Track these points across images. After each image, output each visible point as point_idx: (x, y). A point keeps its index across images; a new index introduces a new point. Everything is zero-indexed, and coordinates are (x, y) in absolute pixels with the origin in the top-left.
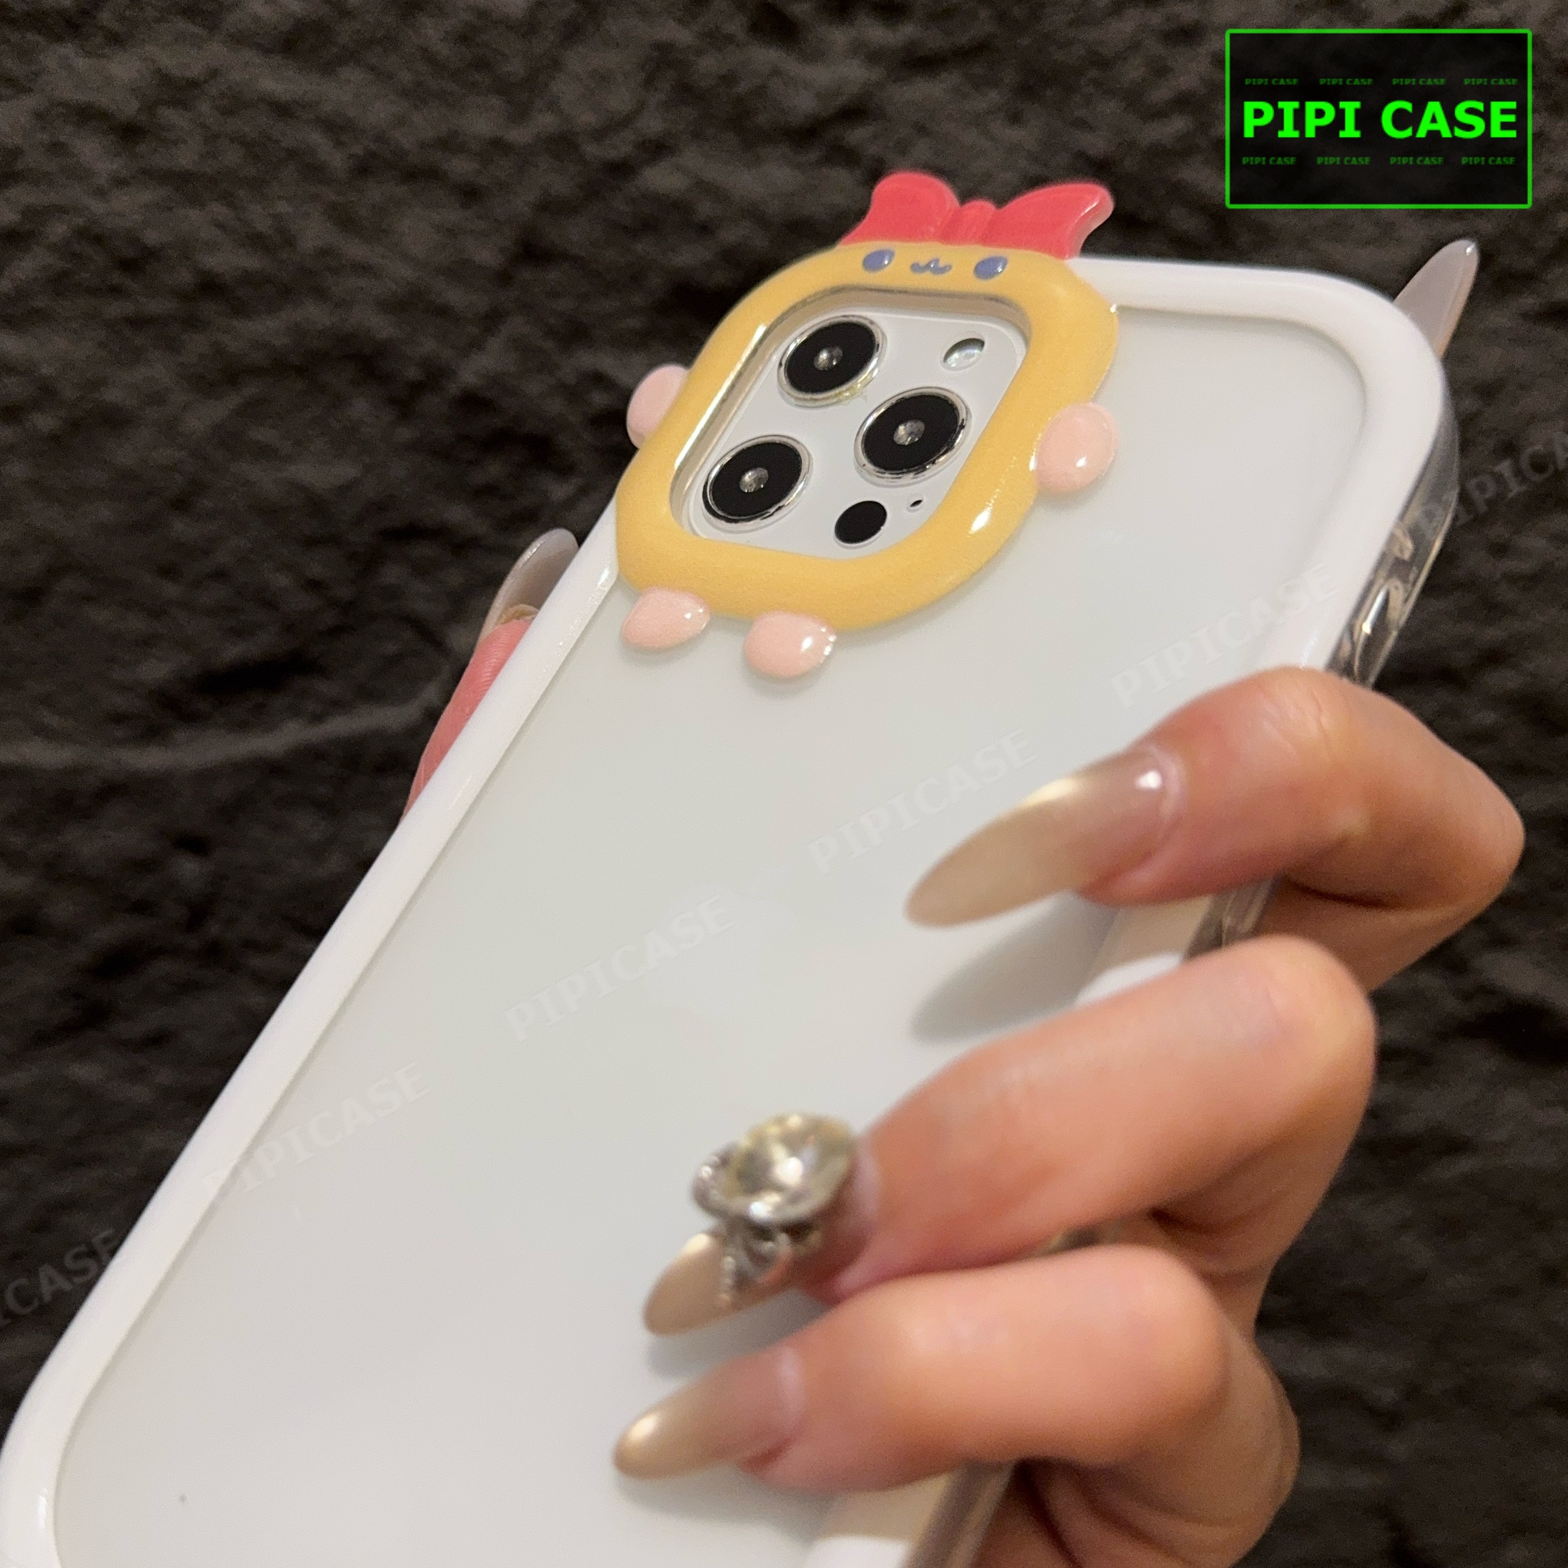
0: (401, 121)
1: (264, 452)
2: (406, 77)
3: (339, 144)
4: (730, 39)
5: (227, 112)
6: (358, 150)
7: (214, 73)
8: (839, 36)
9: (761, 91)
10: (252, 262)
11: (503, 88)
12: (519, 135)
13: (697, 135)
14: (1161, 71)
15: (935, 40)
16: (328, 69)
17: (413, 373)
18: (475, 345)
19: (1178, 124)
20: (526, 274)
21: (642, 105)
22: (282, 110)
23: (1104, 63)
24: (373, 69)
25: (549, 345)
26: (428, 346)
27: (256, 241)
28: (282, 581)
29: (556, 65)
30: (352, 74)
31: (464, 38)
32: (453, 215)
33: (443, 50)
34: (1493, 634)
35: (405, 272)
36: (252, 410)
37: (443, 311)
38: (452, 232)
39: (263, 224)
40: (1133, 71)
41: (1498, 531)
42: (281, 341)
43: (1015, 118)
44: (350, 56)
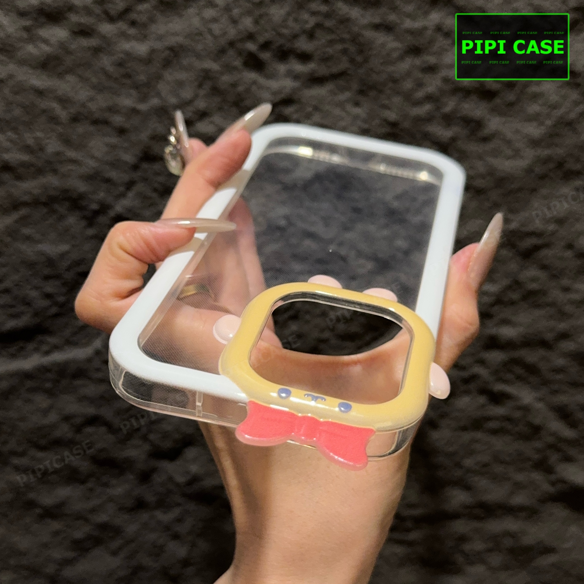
0: (91, 99)
1: (28, 238)
2: (94, 80)
3: (64, 108)
4: (235, 68)
5: (16, 93)
6: (72, 111)
7: (11, 76)
8: (282, 68)
9: (248, 91)
10: (25, 157)
11: (137, 87)
12: (143, 107)
13: (220, 109)
14: (420, 85)
15: (323, 70)
16: (60, 76)
17: (94, 206)
18: (123, 195)
19: (427, 107)
20: (145, 165)
21: (196, 96)
22: (40, 93)
23: (395, 81)
24: (80, 76)
25: (154, 195)
26: (102, 195)
27: (27, 149)
28: (34, 294)
29: (159, 77)
30: (70, 78)
31: (120, 64)
32: (114, 140)
33: (110, 69)
34: (563, 326)
35: (92, 163)
36: (23, 220)
37: (108, 181)
38: (113, 147)
39: (30, 142)
40: (408, 85)
41: (565, 282)
42: (36, 191)
43: (357, 104)
44: (70, 71)
